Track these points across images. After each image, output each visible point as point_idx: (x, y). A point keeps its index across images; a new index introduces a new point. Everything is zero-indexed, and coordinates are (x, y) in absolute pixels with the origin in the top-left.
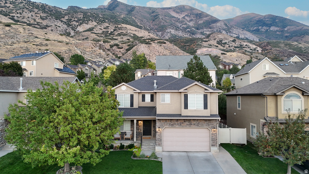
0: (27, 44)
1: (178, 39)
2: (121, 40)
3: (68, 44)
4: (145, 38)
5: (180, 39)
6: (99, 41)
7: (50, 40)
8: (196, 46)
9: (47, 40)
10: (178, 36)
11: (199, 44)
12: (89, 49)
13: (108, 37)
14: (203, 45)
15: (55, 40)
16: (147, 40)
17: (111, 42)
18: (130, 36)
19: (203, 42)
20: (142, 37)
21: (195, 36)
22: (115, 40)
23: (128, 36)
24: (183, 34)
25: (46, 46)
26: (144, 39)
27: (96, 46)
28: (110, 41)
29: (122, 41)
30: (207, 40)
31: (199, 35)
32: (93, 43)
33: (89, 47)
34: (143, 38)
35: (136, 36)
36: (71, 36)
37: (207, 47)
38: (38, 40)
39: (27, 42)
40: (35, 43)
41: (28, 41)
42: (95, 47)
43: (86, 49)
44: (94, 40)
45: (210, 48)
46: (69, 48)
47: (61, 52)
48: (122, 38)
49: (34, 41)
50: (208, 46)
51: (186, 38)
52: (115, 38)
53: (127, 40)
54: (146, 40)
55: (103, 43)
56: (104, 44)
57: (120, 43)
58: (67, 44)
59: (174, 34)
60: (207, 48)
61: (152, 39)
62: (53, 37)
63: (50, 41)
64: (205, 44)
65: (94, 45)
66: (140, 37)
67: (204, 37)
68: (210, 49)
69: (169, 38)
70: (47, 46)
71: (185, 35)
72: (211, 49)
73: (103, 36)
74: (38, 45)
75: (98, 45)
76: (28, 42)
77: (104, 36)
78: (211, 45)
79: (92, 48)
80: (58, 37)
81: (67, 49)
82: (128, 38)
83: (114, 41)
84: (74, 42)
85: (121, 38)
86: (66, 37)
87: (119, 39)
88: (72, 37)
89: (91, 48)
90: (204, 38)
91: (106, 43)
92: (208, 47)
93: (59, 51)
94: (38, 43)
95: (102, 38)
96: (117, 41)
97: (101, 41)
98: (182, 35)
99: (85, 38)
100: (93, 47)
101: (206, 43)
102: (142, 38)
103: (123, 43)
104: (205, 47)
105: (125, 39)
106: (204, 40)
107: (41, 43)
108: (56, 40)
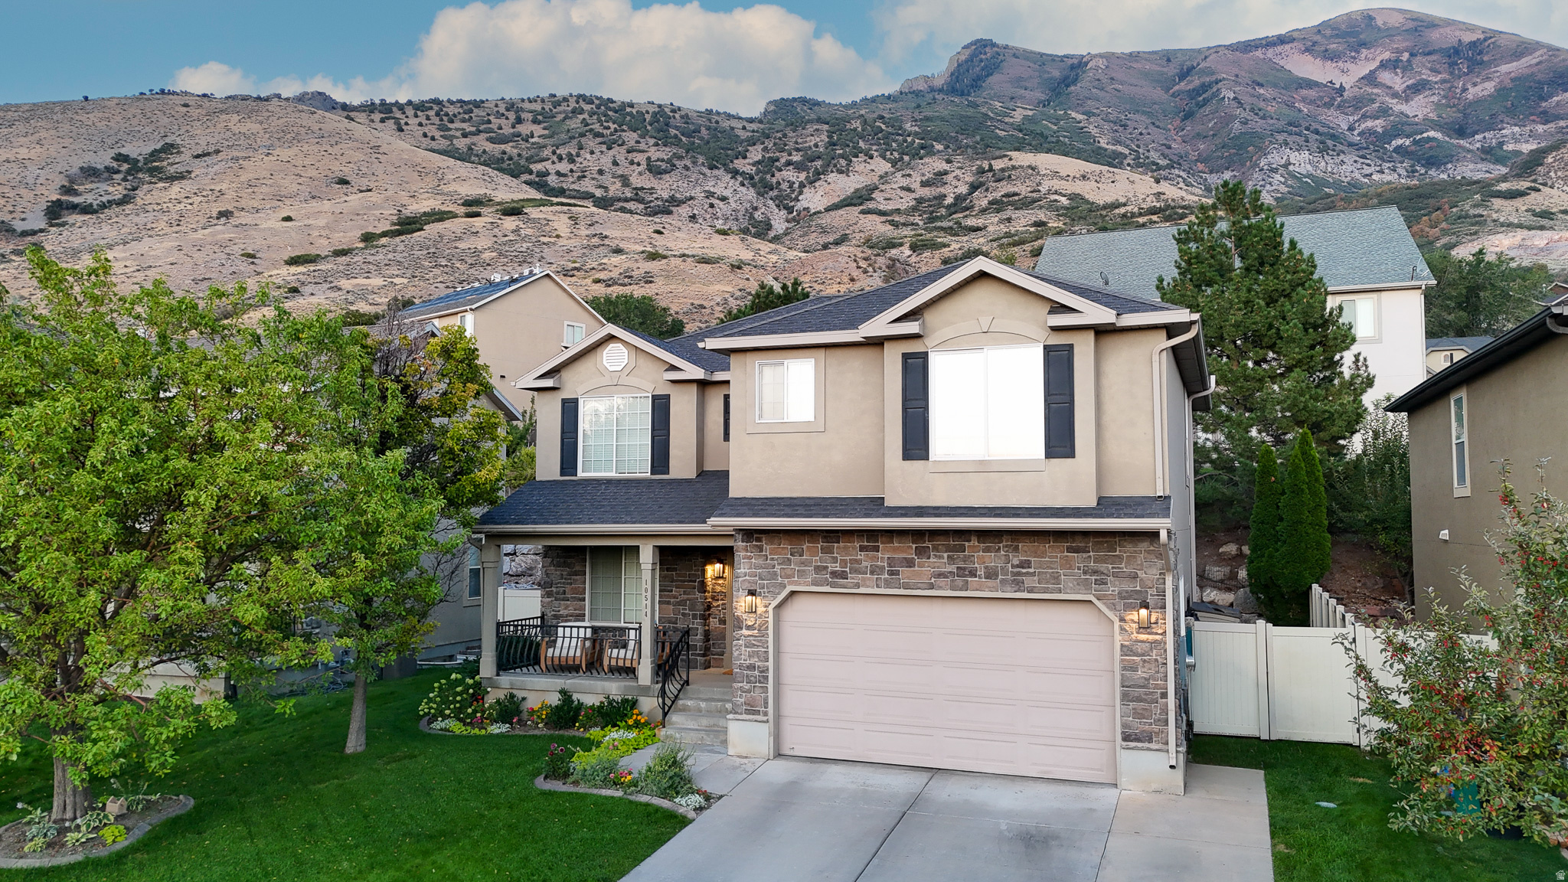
0: (573, 279)
1: (1328, 196)
2: (1003, 229)
3: (739, 268)
4: (1129, 208)
5: (1343, 195)
6: (891, 245)
7: (665, 257)
8: (1444, 225)
9: (653, 256)
10: (1337, 185)
11: (1467, 216)
12: (836, 287)
13: (939, 224)
14: (1495, 216)
15: (684, 255)
16: (1141, 215)
17: (949, 246)
18: (1053, 206)
19: (1497, 203)
20: (1116, 205)
21: (1444, 176)
22: (973, 235)
23: (1041, 207)
24: (1367, 170)
25: (647, 282)
26: (1124, 216)
27: (870, 269)
28: (947, 239)
29: (1008, 235)
30: (1523, 185)
31: (1471, 166)
32: (860, 255)
33: (837, 274)
34: (1122, 210)
35: (1087, 202)
36: (772, 234)
37: (1520, 226)
38: (616, 259)
39: (571, 273)
40: (602, 276)
41: (575, 269)
42: (865, 272)
43: (821, 287)
44: (869, 243)
45: (1542, 228)
46: (741, 287)
47: (705, 303)
48: (1009, 220)
49: (601, 264)
50: (1528, 219)
51: (1385, 187)
52: (971, 222)
53: (1032, 229)
54: (1133, 215)
55: (908, 252)
56: (913, 259)
57: (995, 244)
58: (737, 267)
59: (1309, 176)
60: (1521, 234)
61: (1168, 207)
62: (685, 245)
63: (664, 261)
64: (1503, 210)
65: (863, 264)
66: (1105, 207)
67: (1504, 170)
68: (1540, 239)
69: (1276, 199)
70: (651, 282)
71: (1382, 172)
72: (1547, 234)
73: (917, 220)
74: (615, 283)
75: (881, 261)
76: (575, 272)
77: (921, 223)
78: (1546, 214)
79: (852, 280)
80: (707, 244)
81: (731, 290)
82: (1042, 216)
83: (965, 238)
84: (774, 258)
85: (1001, 221)
86: (742, 240)
87: (991, 229)
88: (776, 239)
89: (846, 279)
90: (1504, 178)
91: (927, 254)
92: (1530, 228)
93: (697, 302)
94: (615, 274)
95: (907, 231)
96: (982, 240)
97: (901, 245)
98: (1357, 175)
99: (831, 240)
100: (855, 273)
101: (1518, 203)
102: (1117, 211)
103: (1015, 244)
104: (1510, 225)
105: (1023, 222)
106: (1503, 186)
107: (626, 271)
108: (688, 256)
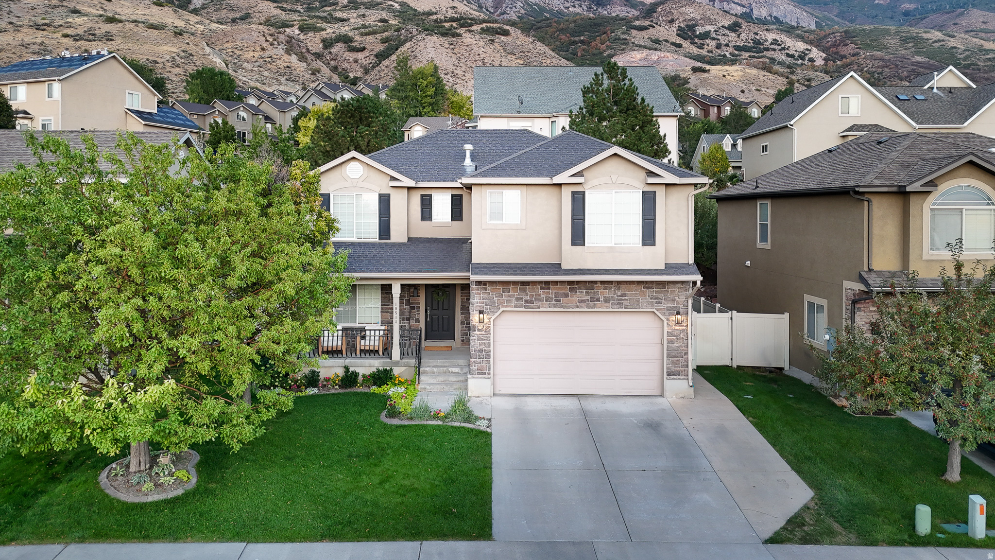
0: (45, 33)
1: (548, 19)
2: (361, 22)
3: (181, 34)
4: (439, 16)
5: (556, 19)
6: (285, 25)
7: (120, 21)
8: (608, 43)
9: (111, 20)
10: (551, 11)
11: (619, 39)
12: (251, 54)
13: (317, 14)
14: (633, 40)
15: (135, 21)
16: (446, 21)
17: (325, 30)
18: (389, 9)
19: (634, 32)
20: (430, 13)
21: (605, 12)
22: (341, 24)
23: (383, 9)
24: (567, 5)
25: (108, 40)
26: (436, 21)
27: (275, 43)
28: (324, 25)
29: (364, 26)
30: (647, 23)
31: (619, 8)
32: (267, 32)
33: (251, 44)
34: (434, 17)
35: (411, 8)
36: (191, 7)
37: (645, 47)
38: (79, 20)
39: (43, 27)
40: (69, 31)
41: (45, 24)
42: (272, 44)
43: (241, 53)
44: (268, 22)
45: (656, 49)
46: (183, 48)
47: (158, 60)
48: (364, 16)
49: (67, 23)
50: (649, 43)
51: (578, 17)
52: (338, 15)
53: (379, 24)
54: (441, 21)
55: (297, 32)
56: (302, 37)
57: (356, 32)
58: (178, 33)
59: (536, 4)
60: (646, 52)
61: (462, 18)
62: (130, 11)
63: (120, 25)
64: (638, 37)
65: (270, 39)
66: (424, 14)
67: (636, 13)
68: (655, 56)
69: (519, 17)
70: (112, 40)
71: (574, 6)
72: (658, 53)
73: (299, 8)
74: (81, 39)
75: (282, 37)
76: (46, 27)
77: (302, 11)
78: (657, 41)
79: (263, 49)
80: (147, 12)
81: (176, 51)
82: (384, 15)
83: (336, 26)
84: (201, 28)
85: (359, 16)
86: (175, 11)
87: (352, 20)
88: (195, 11)
89: (258, 49)
90: (637, 18)
91: (311, 34)
92: (650, 49)
93: (151, 58)
94: (80, 31)
95: (295, 17)
96: (347, 28)
97: (292, 26)
98: (561, 7)
99: (238, 16)
100: (265, 45)
101: (644, 33)
102: (431, 17)
103: (367, 34)
104: (640, 46)
105: (373, 18)
106: (637, 23)
107: (89, 30)
108: (139, 22)
